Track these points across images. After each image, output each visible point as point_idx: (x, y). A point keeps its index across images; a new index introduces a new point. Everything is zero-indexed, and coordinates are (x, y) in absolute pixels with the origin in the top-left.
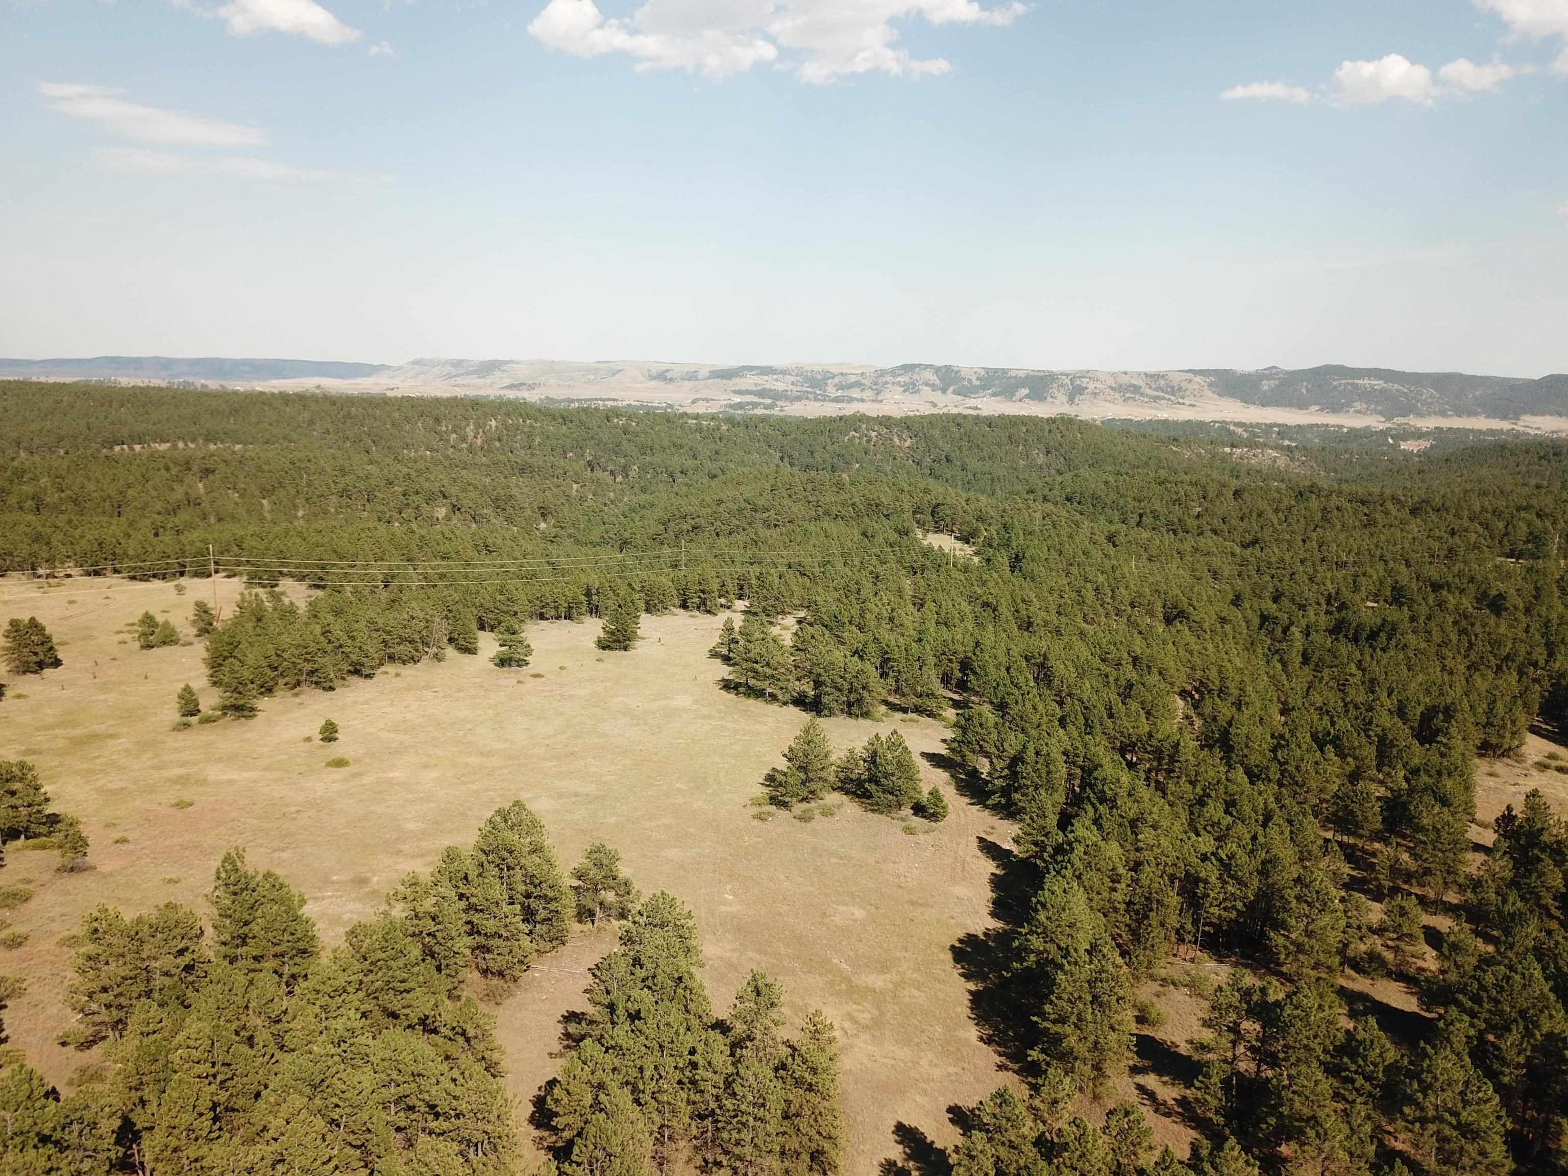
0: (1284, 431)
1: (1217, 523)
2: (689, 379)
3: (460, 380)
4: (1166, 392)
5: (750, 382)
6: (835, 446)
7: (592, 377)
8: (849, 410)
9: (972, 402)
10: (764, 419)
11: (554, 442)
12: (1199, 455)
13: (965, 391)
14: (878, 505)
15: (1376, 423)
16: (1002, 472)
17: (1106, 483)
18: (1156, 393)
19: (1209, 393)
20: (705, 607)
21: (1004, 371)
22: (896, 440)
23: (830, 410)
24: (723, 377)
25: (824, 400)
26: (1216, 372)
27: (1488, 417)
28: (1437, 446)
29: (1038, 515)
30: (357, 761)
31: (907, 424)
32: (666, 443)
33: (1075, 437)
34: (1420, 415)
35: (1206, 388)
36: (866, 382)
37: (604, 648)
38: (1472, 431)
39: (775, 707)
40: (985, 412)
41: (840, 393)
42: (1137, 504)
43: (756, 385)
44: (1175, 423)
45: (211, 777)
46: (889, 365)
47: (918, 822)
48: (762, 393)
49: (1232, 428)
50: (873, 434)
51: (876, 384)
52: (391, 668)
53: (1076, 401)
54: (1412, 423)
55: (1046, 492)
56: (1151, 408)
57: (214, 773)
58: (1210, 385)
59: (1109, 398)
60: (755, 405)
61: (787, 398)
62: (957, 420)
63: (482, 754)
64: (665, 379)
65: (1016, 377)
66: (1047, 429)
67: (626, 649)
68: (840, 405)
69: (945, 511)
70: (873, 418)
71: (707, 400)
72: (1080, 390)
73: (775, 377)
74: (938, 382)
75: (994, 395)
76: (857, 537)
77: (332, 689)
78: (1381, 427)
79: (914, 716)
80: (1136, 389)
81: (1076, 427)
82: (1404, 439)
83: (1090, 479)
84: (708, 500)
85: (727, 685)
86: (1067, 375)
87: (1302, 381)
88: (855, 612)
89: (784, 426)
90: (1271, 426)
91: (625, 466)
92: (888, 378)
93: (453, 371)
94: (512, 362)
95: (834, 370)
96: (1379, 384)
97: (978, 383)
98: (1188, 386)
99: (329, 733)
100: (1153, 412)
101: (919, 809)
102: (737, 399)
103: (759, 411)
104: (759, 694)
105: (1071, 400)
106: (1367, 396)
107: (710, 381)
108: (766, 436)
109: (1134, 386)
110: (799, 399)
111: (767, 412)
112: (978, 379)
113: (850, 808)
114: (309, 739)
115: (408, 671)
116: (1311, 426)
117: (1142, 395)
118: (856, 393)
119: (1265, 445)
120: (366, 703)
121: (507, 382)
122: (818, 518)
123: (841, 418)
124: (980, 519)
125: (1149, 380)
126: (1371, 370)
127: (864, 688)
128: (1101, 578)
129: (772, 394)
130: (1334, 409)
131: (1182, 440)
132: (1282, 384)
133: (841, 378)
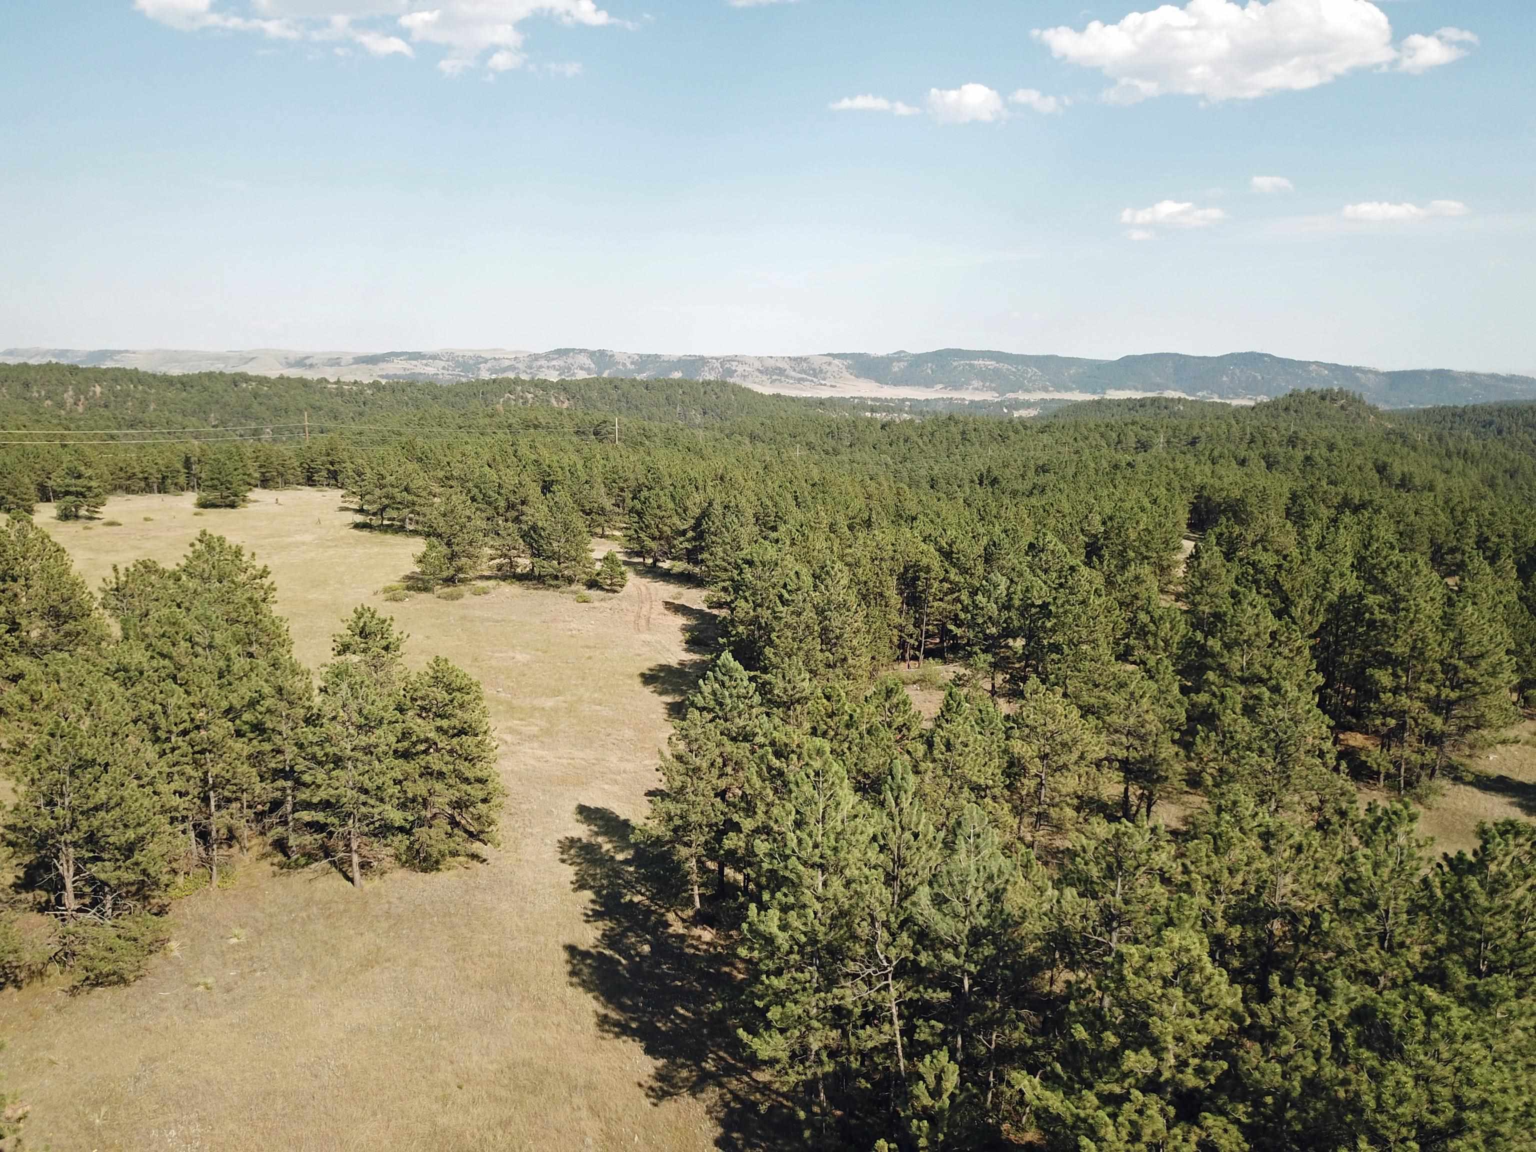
2: (331, 365)
4: (809, 375)
5: (397, 367)
15: (990, 396)
18: (800, 376)
19: (846, 374)
21: (657, 356)
22: (553, 401)
24: (368, 363)
26: (853, 356)
31: (564, 387)
34: (1028, 391)
35: (844, 370)
36: (520, 366)
37: (204, 507)
43: (404, 369)
46: (542, 350)
47: (594, 593)
50: (530, 396)
51: (530, 368)
54: (1021, 398)
56: (796, 387)
58: (848, 368)
59: (757, 380)
64: (305, 365)
65: (668, 361)
66: (702, 390)
67: (232, 506)
70: (527, 382)
72: (730, 370)
73: (424, 362)
74: (593, 366)
78: (996, 400)
80: (781, 372)
81: (730, 389)
82: (1017, 409)
85: (357, 526)
86: (717, 359)
92: (543, 362)
93: (54, 361)
94: (127, 351)
96: (992, 364)
97: (633, 364)
98: (828, 368)
100: (798, 392)
101: (592, 584)
106: (983, 375)
107: (355, 366)
109: (780, 369)
117: (787, 377)
123: (494, 382)
125: (793, 364)
126: (985, 352)
130: (956, 387)
132: (911, 365)
133: (495, 363)
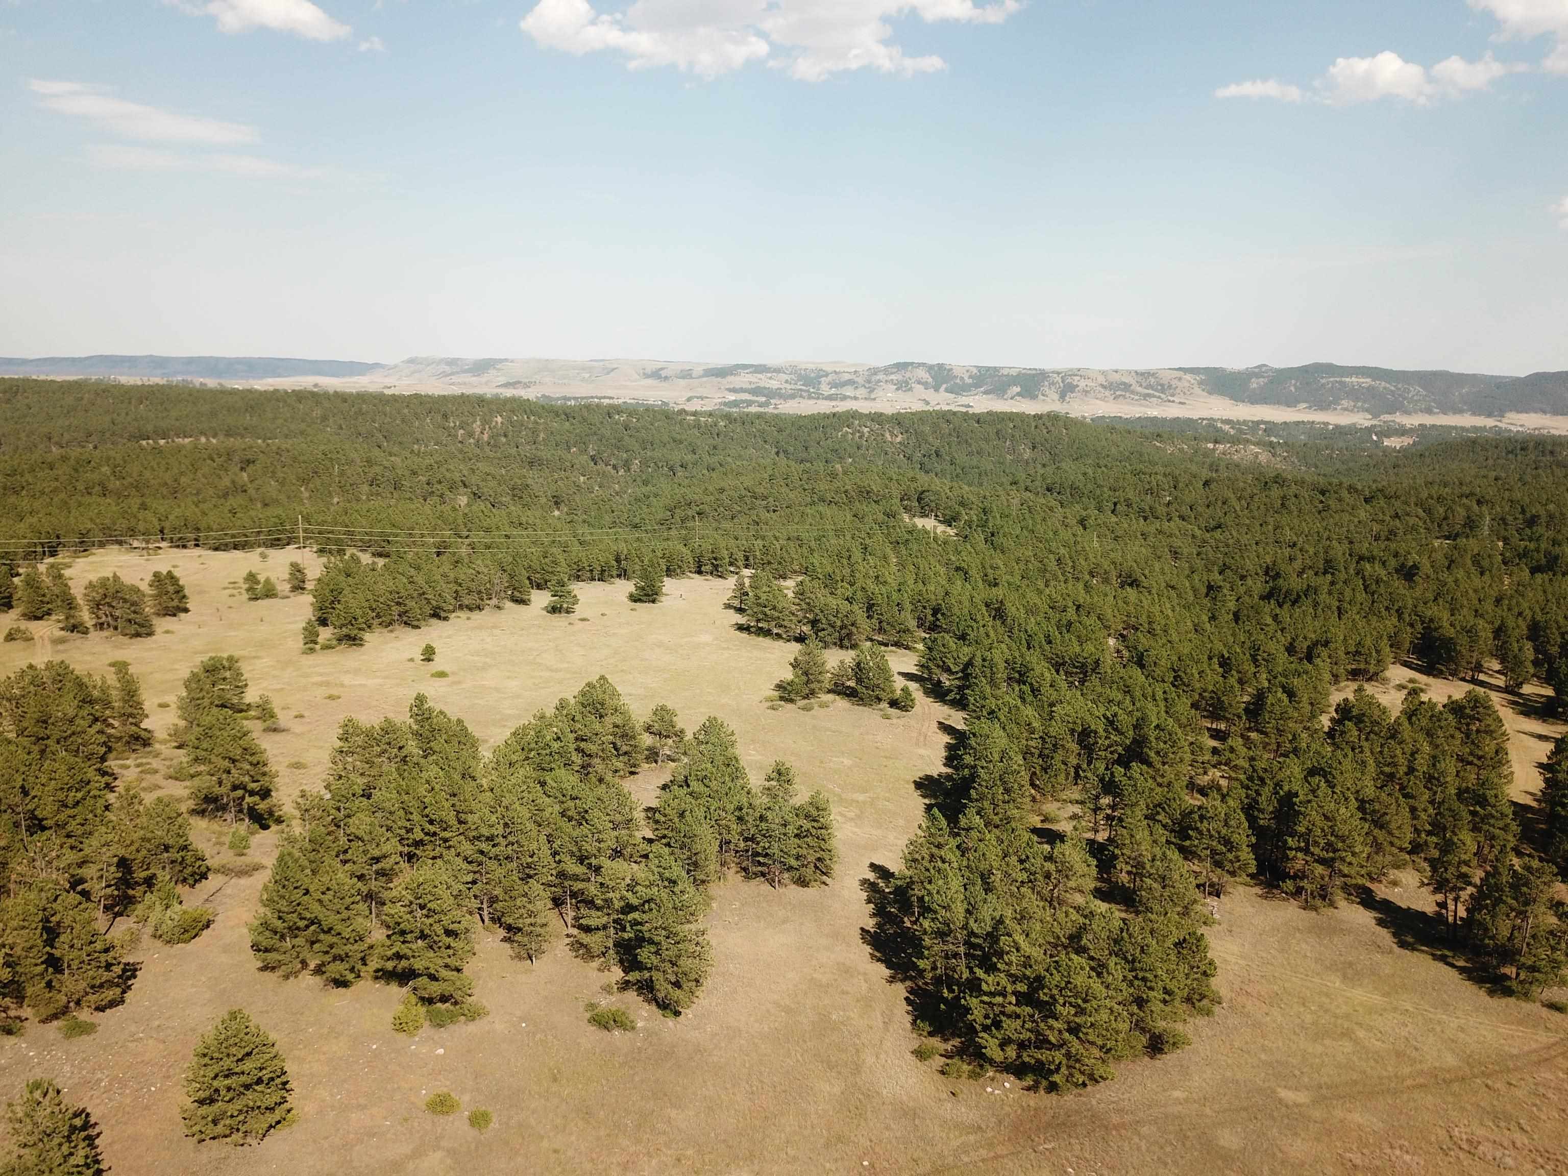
0: (1271, 428)
1: (1185, 510)
2: (683, 378)
3: (455, 379)
4: (1156, 390)
5: (744, 380)
6: (829, 441)
7: (587, 375)
8: (842, 407)
9: (963, 400)
10: (759, 416)
11: (558, 438)
12: (1181, 450)
13: (958, 389)
14: (868, 493)
15: (1362, 420)
16: (990, 466)
17: (1085, 474)
18: (1147, 391)
19: (1197, 390)
20: (717, 571)
21: (996, 369)
22: (888, 435)
23: (824, 407)
24: (717, 375)
25: (818, 398)
26: (1206, 370)
27: (1474, 414)
28: (1419, 443)
29: (1016, 501)
30: (454, 673)
31: (899, 421)
32: (666, 438)
33: (1060, 433)
34: (1407, 412)
35: (1196, 387)
36: (860, 380)
37: (635, 601)
38: (1455, 428)
39: (780, 643)
40: (977, 410)
41: (833, 391)
42: (1111, 493)
43: (750, 383)
44: (1164, 420)
45: (346, 682)
46: (882, 364)
47: (893, 711)
48: (756, 391)
49: (1219, 425)
50: (866, 430)
51: (869, 382)
52: (463, 614)
53: (1067, 399)
54: (1397, 420)
55: (1029, 483)
56: (1141, 405)
57: (347, 680)
58: (1200, 383)
59: (1099, 396)
60: (750, 403)
61: (781, 396)
62: (946, 417)
63: (551, 670)
64: (660, 377)
65: (1008, 375)
66: (1033, 424)
67: (653, 601)
68: (834, 403)
69: (929, 497)
70: (866, 415)
71: (702, 398)
72: (1071, 388)
73: (769, 375)
74: (930, 380)
75: (985, 393)
76: (849, 517)
77: (418, 627)
78: (1367, 424)
79: (894, 648)
80: (1126, 387)
81: (1061, 423)
82: (1388, 437)
83: (1070, 471)
84: (711, 488)
85: (741, 628)
86: (1058, 373)
87: (1291, 378)
88: (847, 571)
89: (780, 423)
90: (1258, 423)
91: (627, 461)
92: (881, 376)
93: (448, 369)
94: (506, 360)
95: (829, 369)
96: (1366, 381)
97: (970, 381)
98: (1179, 384)
99: (429, 654)
100: (1143, 409)
101: (894, 704)
102: (732, 397)
103: (753, 409)
104: (767, 633)
105: (1062, 397)
106: (1355, 394)
107: (705, 379)
108: (763, 432)
109: (1125, 384)
110: (792, 397)
111: (762, 410)
112: (970, 377)
113: (842, 703)
114: (412, 660)
115: (476, 615)
116: (1297, 423)
117: (1133, 392)
118: (849, 391)
119: (1248, 441)
120: (449, 637)
121: (502, 380)
122: (813, 503)
123: (834, 415)
124: (962, 504)
125: (1139, 379)
126: (1359, 368)
127: (853, 625)
128: (1062, 551)
129: (766, 392)
130: (1323, 406)
131: (1165, 436)
132: (1271, 382)
133: (835, 377)
